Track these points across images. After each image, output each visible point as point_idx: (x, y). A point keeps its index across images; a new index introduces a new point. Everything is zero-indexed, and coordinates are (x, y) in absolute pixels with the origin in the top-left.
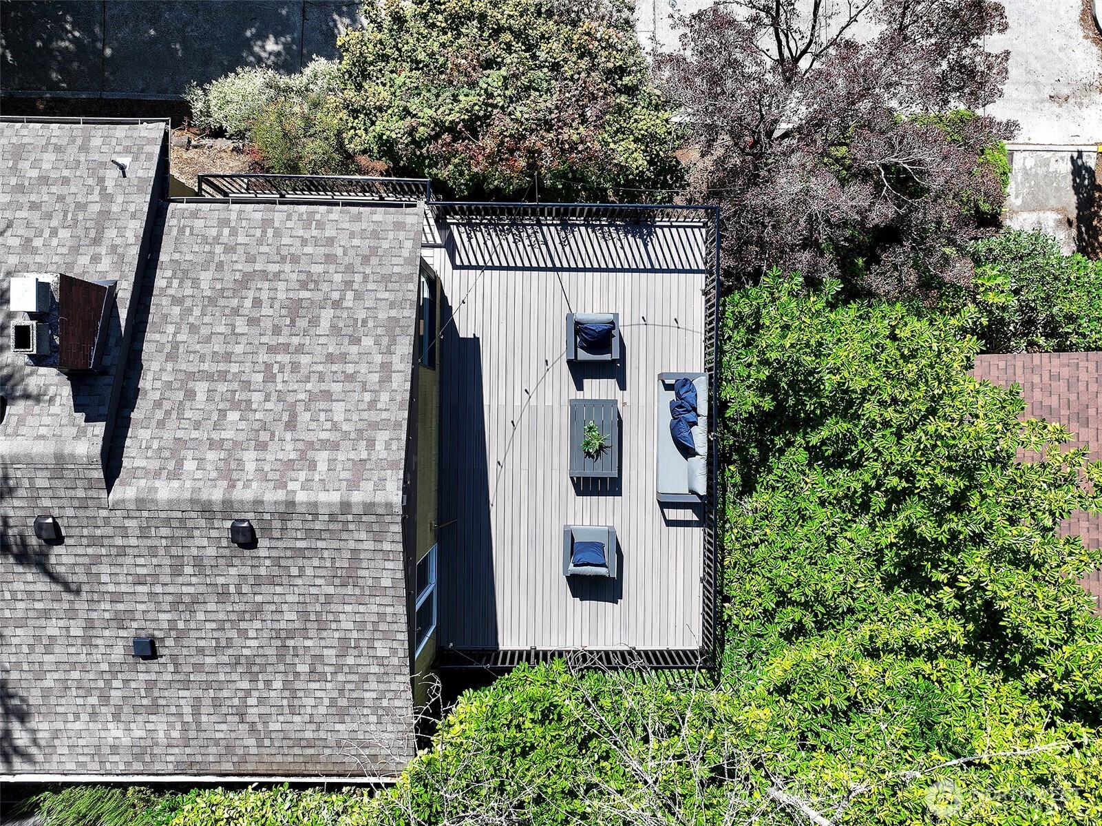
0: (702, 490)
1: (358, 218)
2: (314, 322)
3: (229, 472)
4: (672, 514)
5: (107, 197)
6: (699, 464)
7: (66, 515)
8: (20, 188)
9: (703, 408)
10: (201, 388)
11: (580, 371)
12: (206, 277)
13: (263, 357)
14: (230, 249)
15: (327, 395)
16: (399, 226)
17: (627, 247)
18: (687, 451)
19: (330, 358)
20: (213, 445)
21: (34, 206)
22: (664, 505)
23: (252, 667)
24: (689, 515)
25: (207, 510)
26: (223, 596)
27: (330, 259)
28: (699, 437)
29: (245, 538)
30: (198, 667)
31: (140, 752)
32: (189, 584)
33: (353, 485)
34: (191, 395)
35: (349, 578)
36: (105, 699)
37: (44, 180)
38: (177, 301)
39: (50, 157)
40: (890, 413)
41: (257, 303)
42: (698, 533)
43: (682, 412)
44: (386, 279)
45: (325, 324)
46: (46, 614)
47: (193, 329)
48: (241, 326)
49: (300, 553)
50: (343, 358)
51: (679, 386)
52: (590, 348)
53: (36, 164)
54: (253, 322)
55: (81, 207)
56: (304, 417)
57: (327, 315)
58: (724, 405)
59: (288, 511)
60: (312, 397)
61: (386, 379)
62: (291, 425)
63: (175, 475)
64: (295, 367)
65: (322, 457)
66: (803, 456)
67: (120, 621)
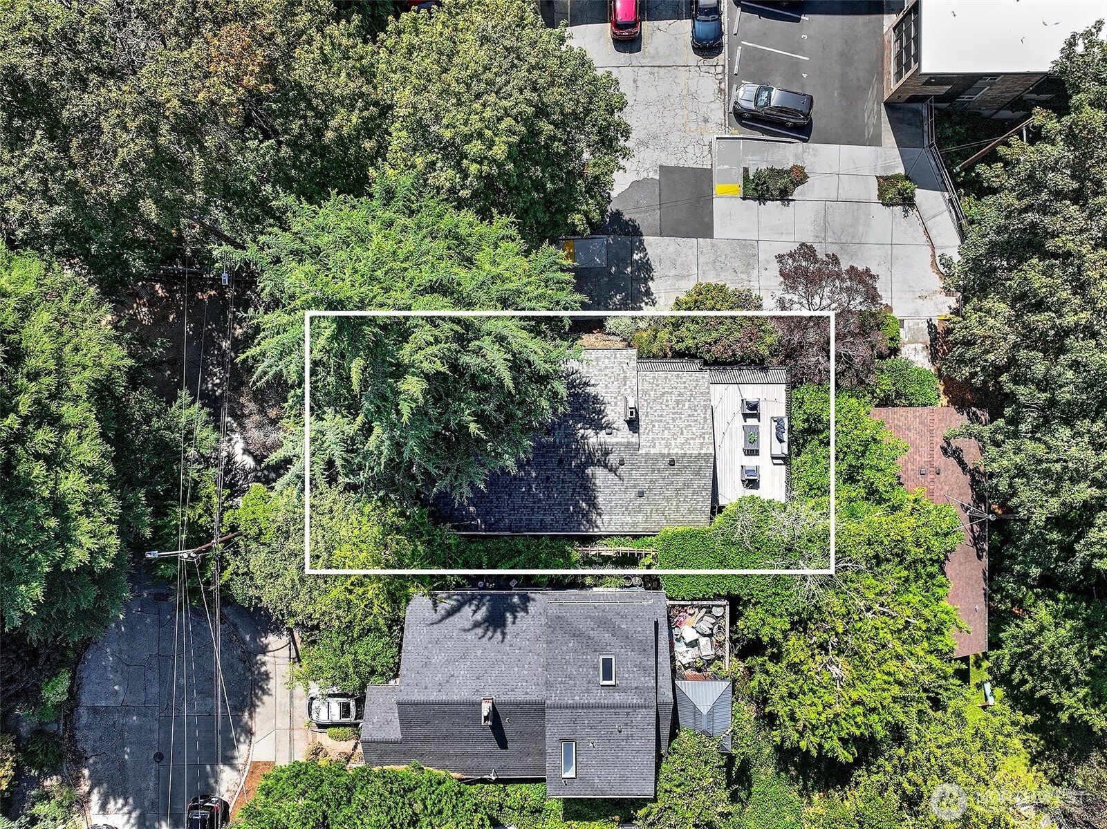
0: (786, 452)
1: (691, 376)
2: (684, 405)
3: (668, 446)
4: (776, 461)
5: (624, 372)
6: (785, 445)
7: (627, 457)
8: (600, 370)
9: (786, 428)
10: (656, 424)
11: (746, 416)
12: (652, 393)
13: (671, 416)
14: (657, 385)
15: (690, 426)
16: (703, 378)
17: (761, 376)
18: (781, 441)
19: (689, 416)
20: (663, 439)
21: (606, 375)
22: (773, 458)
23: (668, 499)
24: (780, 461)
25: (663, 456)
26: (664, 479)
27: (685, 388)
28: (785, 436)
29: (672, 463)
30: (654, 499)
31: (634, 524)
32: (656, 476)
33: (701, 449)
34: (654, 426)
35: (698, 473)
36: (627, 509)
37: (606, 367)
38: (646, 400)
39: (606, 360)
40: (844, 429)
41: (667, 401)
42: (784, 467)
43: (779, 429)
44: (702, 393)
45: (687, 407)
46: (615, 485)
47: (651, 408)
48: (664, 407)
49: (685, 467)
50: (693, 415)
51: (779, 421)
52: (750, 409)
53: (603, 363)
54: (667, 406)
55: (618, 375)
56: (685, 432)
57: (687, 404)
58: (792, 427)
59: (684, 455)
60: (687, 426)
61: (705, 421)
62: (682, 434)
63: (654, 447)
64: (681, 418)
65: (692, 442)
66: (817, 442)
67: (635, 486)
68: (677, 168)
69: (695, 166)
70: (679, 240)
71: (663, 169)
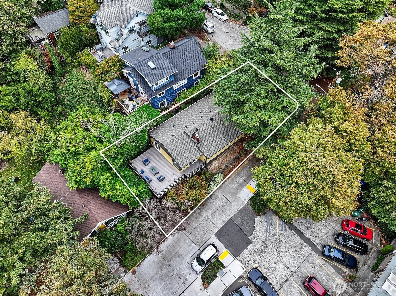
10: (185, 142)
13: (183, 148)
38: (193, 147)
41: (187, 151)
57: (181, 154)
60: (176, 147)
64: (180, 148)
68: (247, 247)
69: (242, 254)
70: (224, 223)
71: (250, 243)
